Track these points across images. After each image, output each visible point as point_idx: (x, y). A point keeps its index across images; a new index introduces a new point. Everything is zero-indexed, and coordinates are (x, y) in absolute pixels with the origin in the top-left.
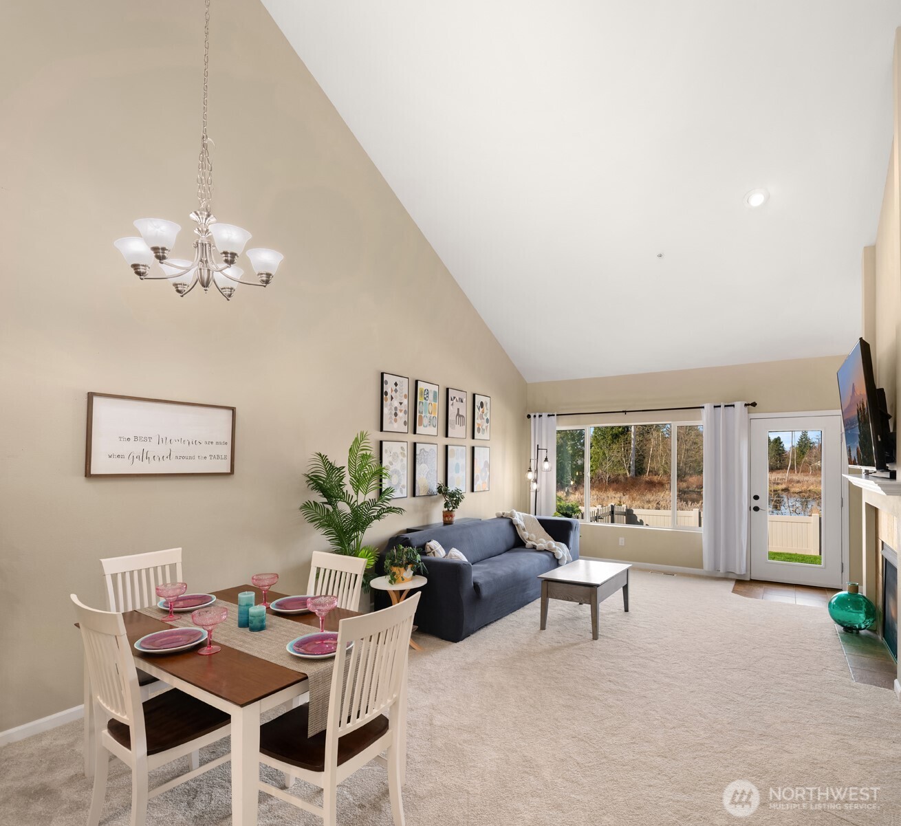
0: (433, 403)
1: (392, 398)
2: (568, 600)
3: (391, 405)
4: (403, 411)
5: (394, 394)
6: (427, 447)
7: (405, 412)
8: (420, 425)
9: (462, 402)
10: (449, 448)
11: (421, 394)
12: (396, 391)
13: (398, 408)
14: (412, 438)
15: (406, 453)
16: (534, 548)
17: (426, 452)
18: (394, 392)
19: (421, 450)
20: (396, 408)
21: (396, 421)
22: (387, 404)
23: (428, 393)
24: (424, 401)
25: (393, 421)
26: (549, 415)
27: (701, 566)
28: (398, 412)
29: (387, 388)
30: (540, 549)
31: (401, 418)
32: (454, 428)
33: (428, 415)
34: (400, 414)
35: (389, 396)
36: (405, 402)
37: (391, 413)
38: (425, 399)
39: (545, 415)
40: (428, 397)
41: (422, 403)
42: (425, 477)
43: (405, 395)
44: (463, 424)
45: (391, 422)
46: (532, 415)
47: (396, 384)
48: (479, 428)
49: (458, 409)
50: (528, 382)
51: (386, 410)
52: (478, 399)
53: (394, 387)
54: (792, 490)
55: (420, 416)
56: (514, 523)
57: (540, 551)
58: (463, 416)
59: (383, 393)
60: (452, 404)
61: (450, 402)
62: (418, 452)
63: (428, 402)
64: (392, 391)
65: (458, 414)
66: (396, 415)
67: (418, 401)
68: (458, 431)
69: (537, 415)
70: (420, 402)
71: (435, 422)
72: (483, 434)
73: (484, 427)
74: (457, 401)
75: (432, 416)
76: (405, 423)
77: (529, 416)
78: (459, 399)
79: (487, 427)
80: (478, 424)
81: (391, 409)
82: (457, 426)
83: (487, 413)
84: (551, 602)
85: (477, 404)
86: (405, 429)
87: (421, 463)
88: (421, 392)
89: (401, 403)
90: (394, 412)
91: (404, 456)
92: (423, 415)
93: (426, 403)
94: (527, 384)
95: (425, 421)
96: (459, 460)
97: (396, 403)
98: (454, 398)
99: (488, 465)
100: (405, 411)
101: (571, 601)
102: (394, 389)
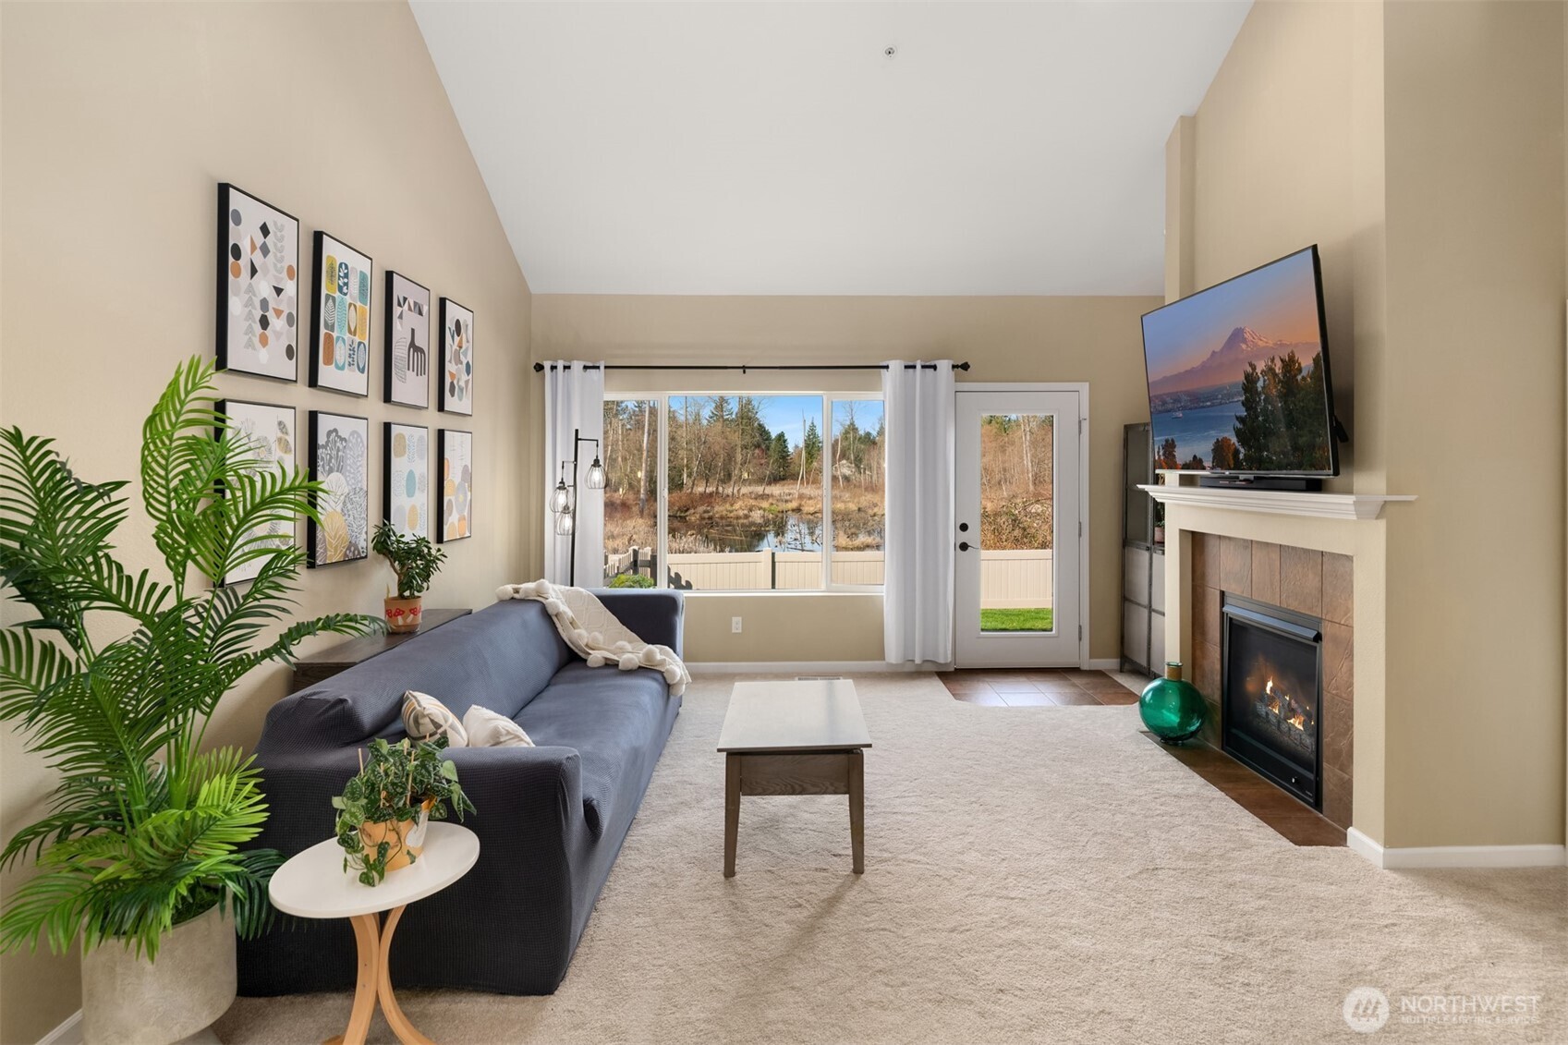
0: (358, 304)
1: (254, 271)
2: (793, 793)
3: (250, 290)
4: (284, 316)
5: (258, 258)
6: (345, 426)
7: (290, 320)
8: (329, 361)
9: (421, 313)
10: (395, 430)
11: (331, 276)
12: (265, 250)
13: (272, 304)
14: (305, 399)
15: (291, 439)
16: (611, 665)
17: (343, 439)
18: (258, 253)
19: (329, 433)
20: (264, 303)
21: (264, 341)
22: (237, 284)
23: (346, 276)
24: (337, 294)
25: (256, 340)
26: (586, 368)
27: (881, 656)
28: (271, 315)
29: (239, 235)
30: (630, 667)
31: (278, 335)
32: (403, 379)
33: (347, 336)
34: (277, 324)
35: (244, 263)
36: (290, 287)
37: (249, 316)
38: (340, 289)
39: (577, 366)
40: (346, 284)
41: (334, 299)
42: (339, 509)
43: (290, 268)
44: (421, 371)
45: (250, 345)
46: (547, 365)
47: (265, 230)
48: (452, 385)
49: (413, 330)
50: (533, 292)
51: (235, 305)
52: (453, 313)
53: (259, 239)
54: (805, 509)
55: (329, 338)
56: (550, 611)
57: (630, 672)
58: (422, 351)
59: (225, 252)
60: (401, 317)
61: (397, 310)
62: (322, 440)
63: (348, 299)
64: (253, 248)
65: (412, 344)
66: (264, 322)
67: (324, 292)
68: (413, 387)
69: (560, 364)
70: (328, 296)
71: (362, 357)
72: (460, 399)
73: (462, 384)
74: (410, 309)
75: (357, 339)
76: (290, 352)
77: (539, 368)
78: (415, 303)
79: (467, 382)
80: (452, 375)
81: (249, 303)
82: (411, 375)
83: (467, 349)
84: (746, 802)
85: (450, 324)
86: (287, 369)
87: (331, 471)
88: (331, 268)
89: (279, 291)
90: (258, 314)
91: (287, 450)
92: (335, 335)
93: (342, 301)
94: (530, 294)
95: (341, 353)
96: (413, 464)
97: (264, 288)
98: (405, 299)
99: (468, 475)
100: (290, 315)
101: (800, 793)
102: (258, 244)
